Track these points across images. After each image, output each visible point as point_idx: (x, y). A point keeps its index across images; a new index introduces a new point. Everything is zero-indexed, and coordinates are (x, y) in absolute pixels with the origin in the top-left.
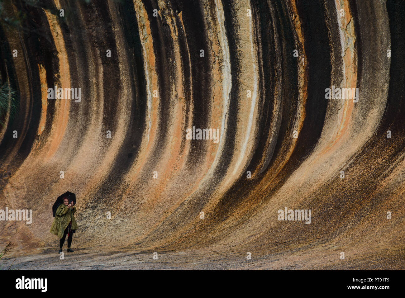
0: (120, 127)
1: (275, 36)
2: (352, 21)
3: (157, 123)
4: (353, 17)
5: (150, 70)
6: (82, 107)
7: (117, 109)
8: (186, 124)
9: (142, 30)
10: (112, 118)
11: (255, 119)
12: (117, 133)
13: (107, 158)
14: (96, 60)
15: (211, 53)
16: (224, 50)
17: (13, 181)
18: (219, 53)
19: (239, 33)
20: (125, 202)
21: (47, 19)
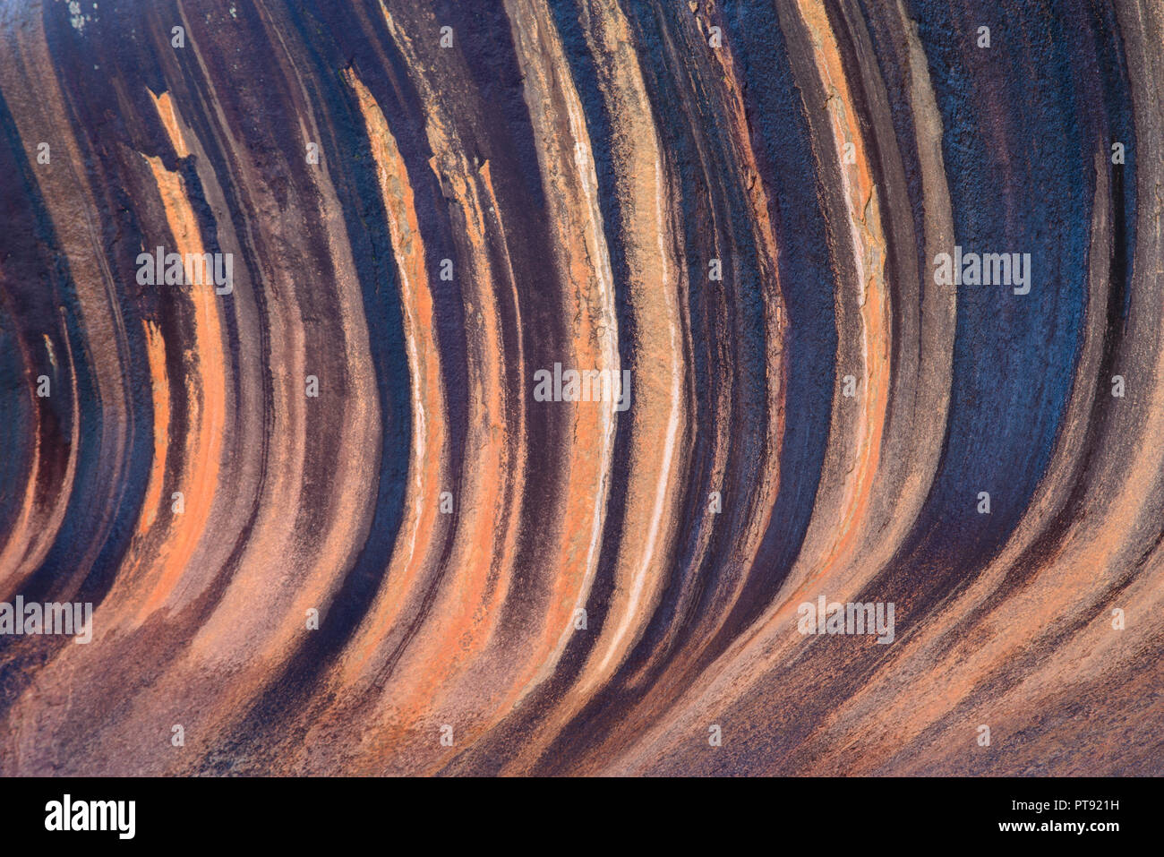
0: (344, 514)
1: (716, 238)
2: (875, 195)
3: (436, 503)
4: (875, 182)
5: (421, 343)
6: (250, 453)
7: (340, 457)
8: (507, 509)
9: (397, 218)
10: (324, 486)
11: (670, 497)
12: (333, 533)
13: (295, 610)
14: (287, 308)
15: (569, 288)
16: (602, 280)
17: (45, 679)
18: (588, 289)
19: (633, 228)
20: (309, 750)
21: (156, 184)
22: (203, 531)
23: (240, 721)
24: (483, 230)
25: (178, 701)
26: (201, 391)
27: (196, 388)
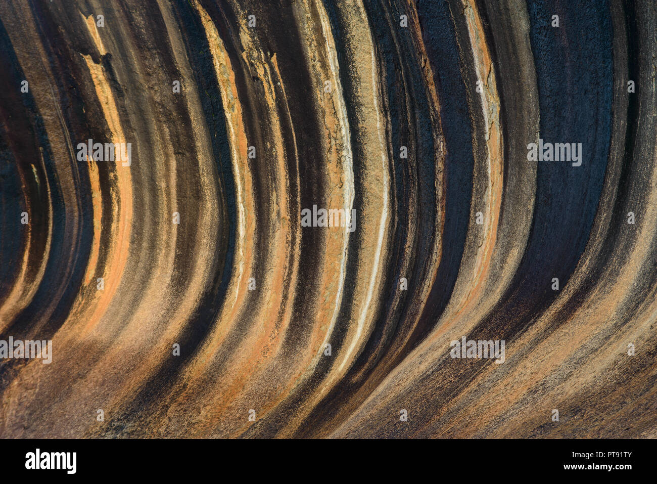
0: (199, 272)
1: (407, 99)
2: (493, 69)
3: (251, 265)
4: (492, 61)
6: (146, 235)
7: (197, 237)
8: (290, 269)
9: (226, 90)
10: (187, 255)
11: (382, 262)
12: (192, 284)
13: (168, 331)
14: (166, 146)
15: (325, 132)
16: (343, 127)
17: (25, 373)
18: (336, 132)
19: (359, 94)
20: (170, 420)
21: (89, 72)
22: (119, 283)
23: (131, 400)
24: (274, 97)
25: (97, 388)
26: (119, 197)
27: (117, 196)
